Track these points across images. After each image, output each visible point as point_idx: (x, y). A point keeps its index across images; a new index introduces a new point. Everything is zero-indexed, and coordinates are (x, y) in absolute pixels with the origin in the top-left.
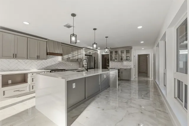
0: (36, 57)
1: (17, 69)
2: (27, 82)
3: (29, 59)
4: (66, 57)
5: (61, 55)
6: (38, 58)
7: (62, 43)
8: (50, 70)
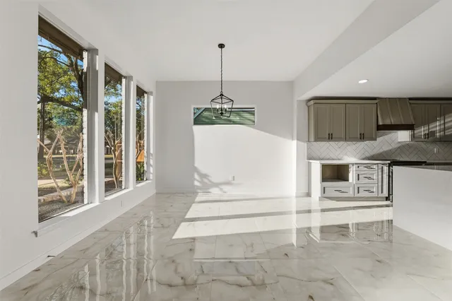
0: (359, 136)
1: (328, 157)
2: (347, 180)
3: (348, 141)
4: (422, 131)
5: (409, 127)
6: (362, 137)
7: (410, 99)
8: (389, 162)
